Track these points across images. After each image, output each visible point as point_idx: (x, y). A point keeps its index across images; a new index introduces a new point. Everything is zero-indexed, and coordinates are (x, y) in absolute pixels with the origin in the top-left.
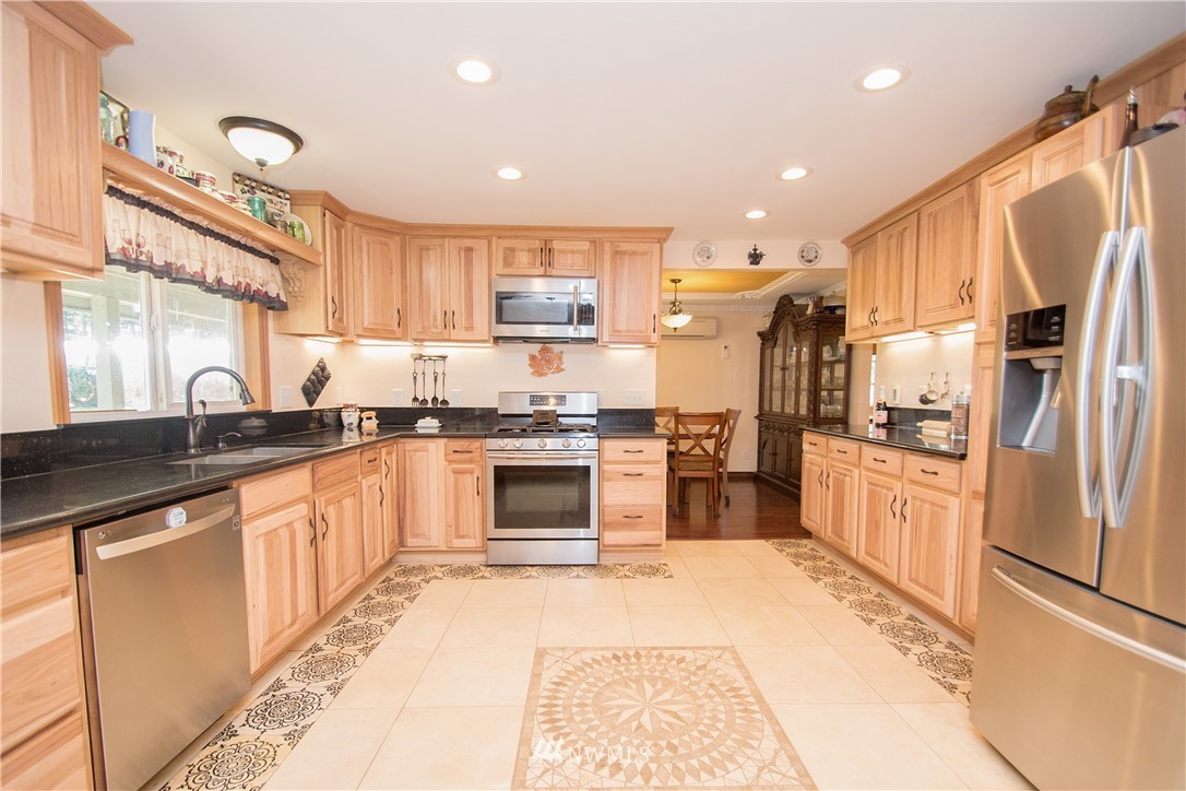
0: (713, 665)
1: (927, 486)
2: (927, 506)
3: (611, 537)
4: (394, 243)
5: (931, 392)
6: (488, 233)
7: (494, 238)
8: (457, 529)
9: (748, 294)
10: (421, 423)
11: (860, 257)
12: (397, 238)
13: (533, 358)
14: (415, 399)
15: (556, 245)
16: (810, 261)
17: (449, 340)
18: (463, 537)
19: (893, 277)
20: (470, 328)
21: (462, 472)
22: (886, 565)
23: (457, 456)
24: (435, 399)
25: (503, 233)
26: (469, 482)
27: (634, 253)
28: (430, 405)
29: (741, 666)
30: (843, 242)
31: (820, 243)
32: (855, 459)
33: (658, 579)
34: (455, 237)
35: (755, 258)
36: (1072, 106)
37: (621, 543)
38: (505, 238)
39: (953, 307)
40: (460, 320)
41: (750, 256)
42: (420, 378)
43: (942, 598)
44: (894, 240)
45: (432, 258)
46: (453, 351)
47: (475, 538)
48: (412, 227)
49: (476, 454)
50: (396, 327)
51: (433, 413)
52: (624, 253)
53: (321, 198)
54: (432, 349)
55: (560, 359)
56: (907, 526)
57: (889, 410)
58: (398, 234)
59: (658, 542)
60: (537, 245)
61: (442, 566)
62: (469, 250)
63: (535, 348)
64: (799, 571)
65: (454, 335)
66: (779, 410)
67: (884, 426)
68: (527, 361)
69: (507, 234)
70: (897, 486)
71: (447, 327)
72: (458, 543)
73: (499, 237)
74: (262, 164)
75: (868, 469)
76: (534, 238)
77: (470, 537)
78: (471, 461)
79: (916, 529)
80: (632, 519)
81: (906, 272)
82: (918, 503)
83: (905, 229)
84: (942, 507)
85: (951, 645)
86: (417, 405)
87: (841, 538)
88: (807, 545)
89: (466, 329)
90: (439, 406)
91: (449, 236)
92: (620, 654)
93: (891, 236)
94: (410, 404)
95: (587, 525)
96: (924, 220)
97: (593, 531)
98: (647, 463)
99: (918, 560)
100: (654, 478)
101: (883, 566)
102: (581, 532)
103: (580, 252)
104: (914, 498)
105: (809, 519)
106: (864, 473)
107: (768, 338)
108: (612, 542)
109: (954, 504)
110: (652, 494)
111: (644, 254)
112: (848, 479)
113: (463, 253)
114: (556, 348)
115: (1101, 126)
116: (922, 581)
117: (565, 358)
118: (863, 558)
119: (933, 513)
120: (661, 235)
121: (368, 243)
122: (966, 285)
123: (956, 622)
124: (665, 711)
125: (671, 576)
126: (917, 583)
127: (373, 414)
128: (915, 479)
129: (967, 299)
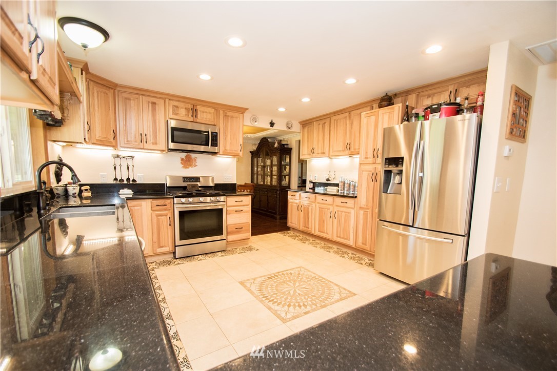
0: (301, 273)
1: (343, 207)
2: (343, 213)
3: (231, 238)
4: (110, 93)
5: (330, 177)
6: (164, 96)
7: (167, 100)
8: (159, 243)
9: (249, 136)
10: (121, 191)
11: (306, 129)
12: (112, 91)
13: (182, 159)
14: (116, 179)
15: (199, 108)
16: (289, 128)
17: (143, 149)
18: (162, 247)
19: (321, 138)
20: (155, 143)
21: (161, 215)
22: (327, 234)
23: (158, 208)
24: (128, 179)
25: (172, 98)
26: (165, 221)
27: (232, 117)
28: (125, 182)
29: (309, 271)
30: (299, 122)
31: (292, 121)
32: (313, 200)
33: (253, 252)
34: (145, 95)
35: (272, 124)
36: (387, 100)
37: (235, 240)
38: (173, 100)
39: (343, 151)
40: (150, 139)
41: (270, 123)
42: (131, 168)
43: (349, 240)
44: (321, 126)
45: (132, 105)
46: (139, 155)
47: (168, 246)
48: (120, 86)
49: (168, 206)
50: (111, 139)
51: (128, 186)
52: (228, 116)
53: (83, 64)
54: (124, 152)
55: (195, 160)
56: (335, 221)
57: (313, 183)
58: (111, 88)
59: (249, 237)
60: (190, 107)
61: (152, 263)
62: (154, 103)
63: (184, 155)
64: (296, 241)
65: (146, 146)
66: (262, 183)
67: (312, 189)
68: (180, 161)
69: (174, 99)
70: (331, 208)
71: (142, 142)
72: (159, 250)
73: (170, 100)
74: (85, 46)
75: (318, 203)
76: (188, 103)
77: (166, 247)
78: (165, 210)
79: (339, 222)
80: (239, 229)
81: (325, 137)
82: (340, 212)
83: (325, 123)
84: (349, 213)
85: (352, 254)
86: (116, 182)
87: (308, 228)
88: (291, 232)
89: (153, 144)
90: (131, 183)
91: (141, 95)
92: (270, 277)
93: (319, 124)
94: (112, 182)
95: (222, 234)
96: (332, 121)
97: (224, 237)
98: (244, 206)
99: (340, 231)
100: (247, 212)
101: (326, 234)
102: (219, 237)
103: (210, 113)
104: (338, 211)
105: (291, 223)
106: (317, 205)
107: (255, 154)
108: (231, 240)
109: (353, 211)
110: (246, 218)
111: (237, 118)
112: (310, 207)
113: (150, 105)
114: (193, 155)
115: (397, 109)
116: (342, 236)
117: (198, 160)
118: (317, 233)
119: (345, 215)
120: (242, 110)
121: (98, 92)
122: (349, 144)
123: (354, 246)
124: (302, 288)
125: (257, 250)
126: (340, 237)
127: (88, 187)
128: (339, 205)
129: (348, 149)
